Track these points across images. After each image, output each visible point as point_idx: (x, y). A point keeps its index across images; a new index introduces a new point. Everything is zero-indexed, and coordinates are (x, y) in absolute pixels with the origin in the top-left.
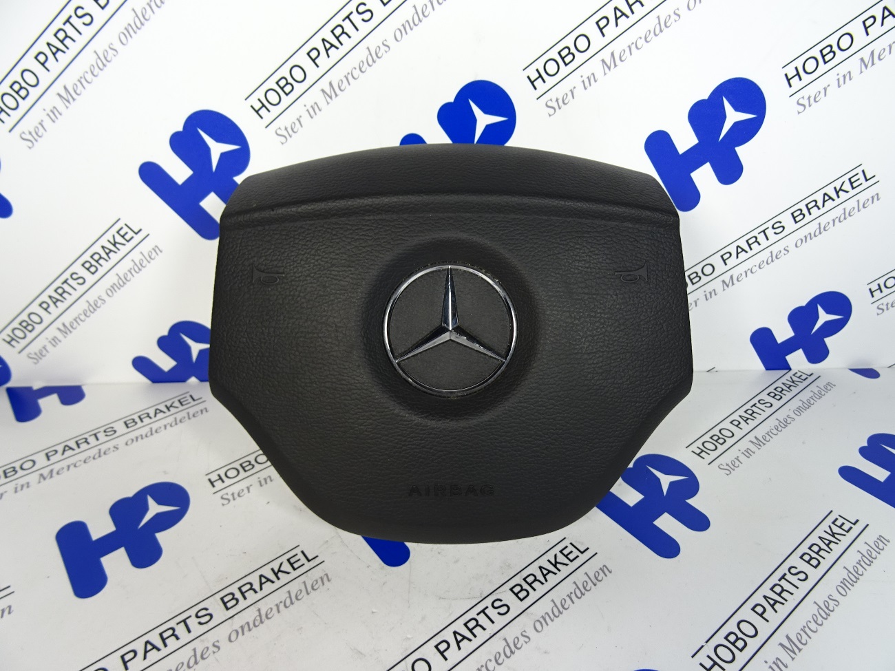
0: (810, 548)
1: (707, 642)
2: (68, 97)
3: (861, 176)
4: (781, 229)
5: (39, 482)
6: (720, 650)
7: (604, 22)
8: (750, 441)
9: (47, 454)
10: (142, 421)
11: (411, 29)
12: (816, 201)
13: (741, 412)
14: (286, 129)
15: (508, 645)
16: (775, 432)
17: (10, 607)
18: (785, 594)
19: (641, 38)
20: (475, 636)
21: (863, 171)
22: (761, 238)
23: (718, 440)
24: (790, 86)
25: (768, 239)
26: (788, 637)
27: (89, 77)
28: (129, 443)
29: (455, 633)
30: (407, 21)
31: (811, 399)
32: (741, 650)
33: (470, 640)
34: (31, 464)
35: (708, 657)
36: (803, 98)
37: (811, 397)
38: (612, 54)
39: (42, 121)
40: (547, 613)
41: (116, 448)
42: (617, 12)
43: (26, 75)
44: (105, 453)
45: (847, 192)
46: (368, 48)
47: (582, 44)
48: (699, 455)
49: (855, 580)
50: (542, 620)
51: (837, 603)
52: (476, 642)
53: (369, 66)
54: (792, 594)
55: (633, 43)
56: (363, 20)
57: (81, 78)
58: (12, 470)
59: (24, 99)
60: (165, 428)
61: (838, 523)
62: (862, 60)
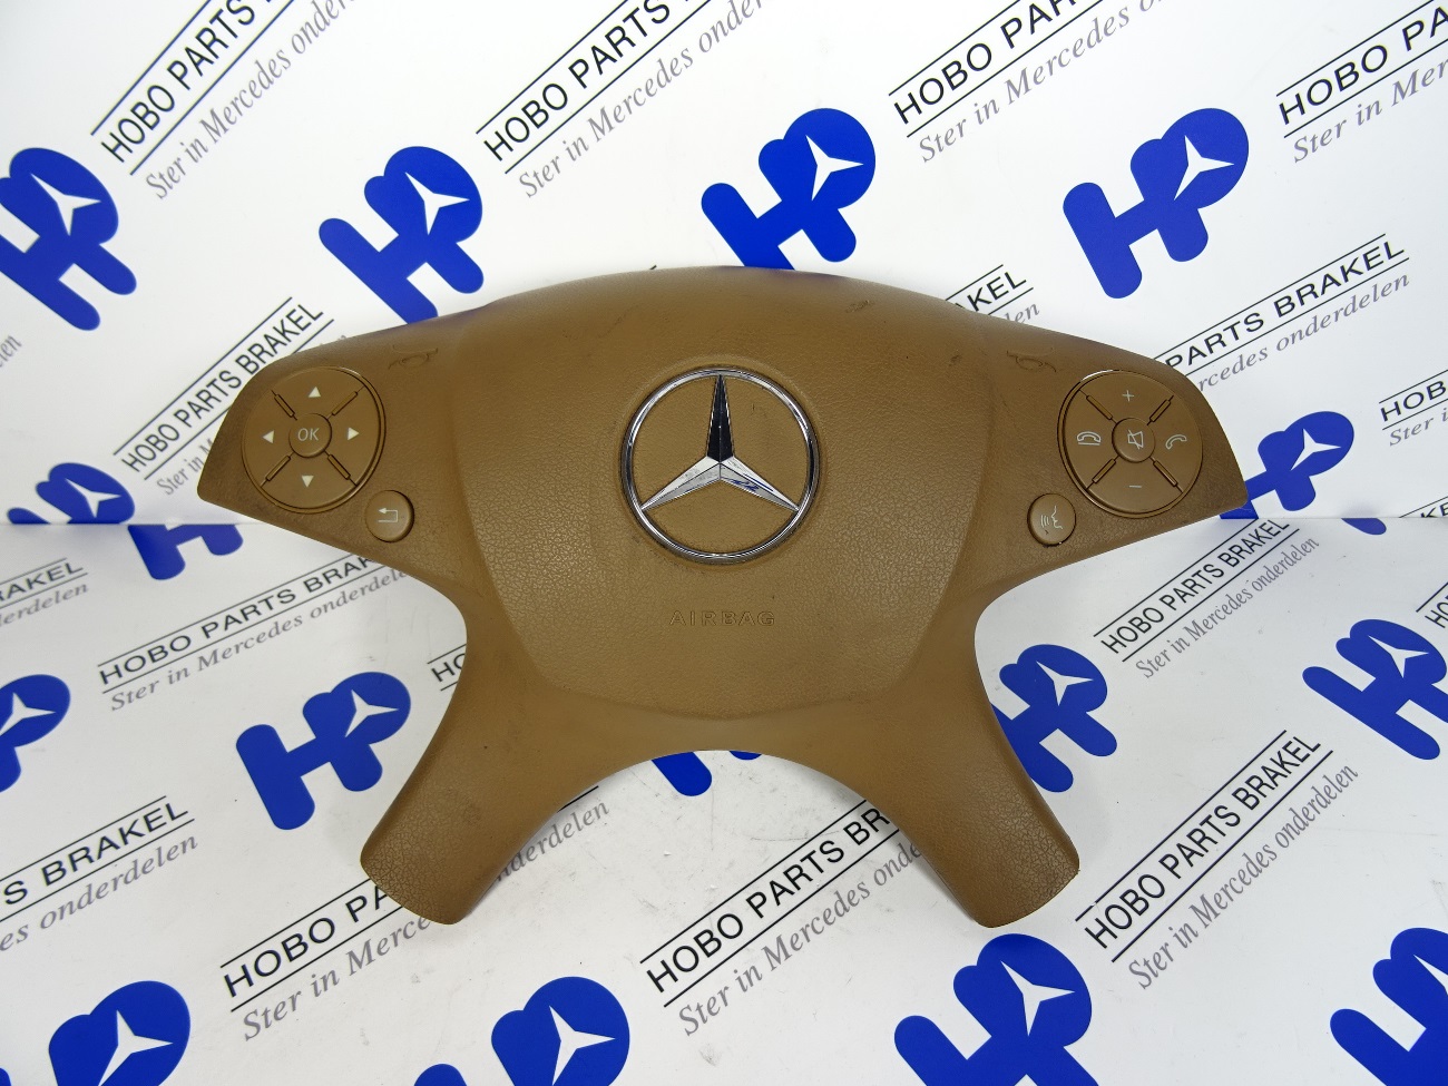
0: (1248, 782)
1: (1097, 902)
2: (217, 126)
3: (1382, 250)
4: (1258, 324)
5: (201, 669)
6: (1113, 913)
7: (1014, 26)
8: (1186, 628)
9: (204, 628)
10: (329, 582)
11: (725, 34)
12: (1312, 286)
13: (1177, 584)
14: (535, 175)
15: (841, 900)
16: (1222, 614)
17: (192, 839)
18: (1206, 843)
19: (1067, 50)
20: (798, 888)
21: (1386, 245)
22: (1228, 336)
23: (1141, 625)
24: (1287, 121)
25: (1237, 338)
26: (1203, 898)
27: (248, 98)
28: (316, 613)
29: (772, 883)
30: (720, 23)
31: (1280, 566)
32: (1140, 913)
33: (792, 893)
34: (184, 642)
35: (1097, 920)
36: (1305, 138)
37: (1281, 563)
38: (1024, 73)
39: (179, 159)
40: (891, 861)
41: (298, 621)
42: (1035, 12)
43: (155, 93)
44: (284, 629)
45: (1360, 273)
46: (660, 61)
47: (979, 57)
48: (1110, 647)
49: (1302, 826)
50: (885, 870)
51: (1273, 856)
52: (799, 896)
53: (662, 86)
54: (1216, 843)
55: (1055, 58)
56: (654, 20)
57: (236, 99)
58: (160, 650)
59: (151, 127)
60: (363, 593)
61: (1292, 748)
62: (1398, 85)
